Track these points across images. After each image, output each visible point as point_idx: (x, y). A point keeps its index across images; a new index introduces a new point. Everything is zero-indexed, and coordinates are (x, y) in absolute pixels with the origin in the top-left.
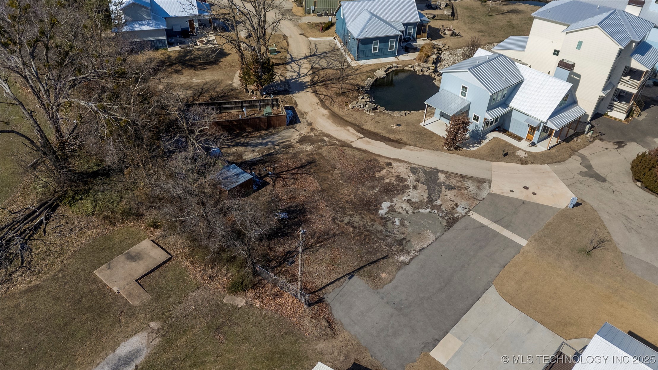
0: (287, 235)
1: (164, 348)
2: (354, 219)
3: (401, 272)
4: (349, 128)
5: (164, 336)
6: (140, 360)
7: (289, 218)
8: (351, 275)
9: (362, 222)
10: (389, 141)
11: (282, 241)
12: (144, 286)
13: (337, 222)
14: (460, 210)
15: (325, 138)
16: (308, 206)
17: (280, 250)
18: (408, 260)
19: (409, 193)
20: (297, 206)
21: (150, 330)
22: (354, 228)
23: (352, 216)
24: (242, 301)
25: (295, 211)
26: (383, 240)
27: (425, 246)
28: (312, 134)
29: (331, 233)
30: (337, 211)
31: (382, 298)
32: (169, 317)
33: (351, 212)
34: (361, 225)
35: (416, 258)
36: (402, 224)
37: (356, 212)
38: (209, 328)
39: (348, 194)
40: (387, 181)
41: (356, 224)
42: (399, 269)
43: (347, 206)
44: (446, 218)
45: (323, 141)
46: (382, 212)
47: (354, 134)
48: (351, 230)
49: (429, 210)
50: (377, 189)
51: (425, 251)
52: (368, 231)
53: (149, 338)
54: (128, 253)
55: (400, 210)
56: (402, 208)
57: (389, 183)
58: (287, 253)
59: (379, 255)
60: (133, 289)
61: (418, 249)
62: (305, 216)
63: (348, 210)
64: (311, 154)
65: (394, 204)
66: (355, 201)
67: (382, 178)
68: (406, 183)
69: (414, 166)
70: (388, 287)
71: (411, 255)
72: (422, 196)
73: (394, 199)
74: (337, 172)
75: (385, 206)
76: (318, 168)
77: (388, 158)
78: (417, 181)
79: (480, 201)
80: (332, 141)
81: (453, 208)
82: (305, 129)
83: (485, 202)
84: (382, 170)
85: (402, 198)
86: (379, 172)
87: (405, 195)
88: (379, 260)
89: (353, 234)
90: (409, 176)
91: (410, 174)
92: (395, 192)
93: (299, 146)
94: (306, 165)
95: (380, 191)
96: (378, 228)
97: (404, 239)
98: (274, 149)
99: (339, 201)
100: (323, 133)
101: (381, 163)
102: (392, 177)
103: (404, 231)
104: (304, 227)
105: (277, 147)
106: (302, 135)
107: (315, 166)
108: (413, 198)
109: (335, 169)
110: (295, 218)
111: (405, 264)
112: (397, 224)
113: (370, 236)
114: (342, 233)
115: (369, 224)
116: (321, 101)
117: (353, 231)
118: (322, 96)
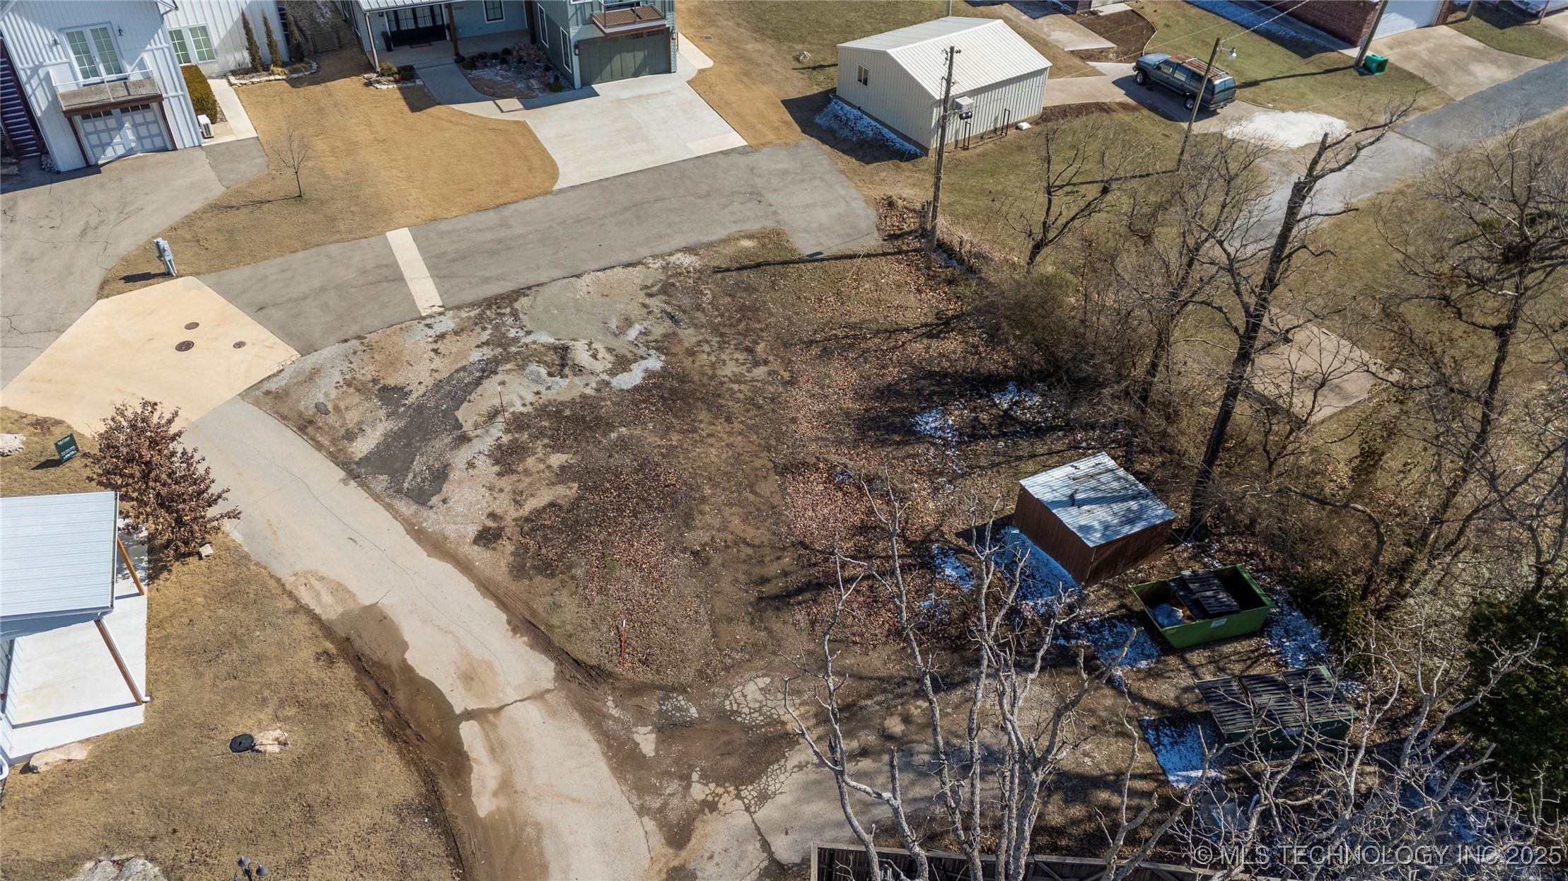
0: (931, 375)
2: (737, 370)
3: (706, 239)
4: (485, 804)
7: (913, 414)
8: (813, 258)
9: (724, 357)
10: (379, 665)
11: (946, 364)
13: (786, 374)
14: (447, 323)
15: (646, 741)
16: (848, 434)
17: (952, 345)
18: (679, 255)
19: (530, 398)
20: (882, 443)
22: (750, 350)
23: (738, 379)
25: (891, 429)
26: (699, 308)
27: (619, 269)
28: (699, 792)
29: (815, 351)
30: (773, 400)
31: (775, 213)
33: (736, 387)
34: (730, 351)
35: (657, 251)
36: (628, 323)
37: (722, 384)
39: (710, 441)
40: (557, 460)
41: (742, 356)
42: (710, 245)
43: (736, 408)
44: (507, 312)
45: (669, 729)
46: (655, 363)
47: (496, 749)
48: (760, 348)
49: (528, 339)
50: (614, 435)
51: (626, 257)
52: (722, 335)
55: (602, 353)
56: (595, 358)
57: (556, 447)
58: (937, 336)
59: (731, 279)
61: (639, 268)
62: (866, 411)
63: (741, 396)
64: (757, 650)
65: (605, 377)
66: (704, 415)
67: (563, 475)
68: (506, 439)
69: (406, 508)
70: (753, 226)
71: (659, 263)
72: (503, 383)
73: (589, 391)
74: (695, 538)
75: (632, 378)
76: (757, 571)
77: (465, 567)
78: (464, 439)
79: (359, 337)
80: (628, 717)
81: (456, 333)
82: (717, 848)
83: (354, 329)
84: (538, 512)
85: (564, 389)
86: (552, 504)
87: (547, 396)
88: (739, 269)
89: (762, 338)
90: (471, 465)
91: (454, 475)
92: (567, 412)
93: (793, 715)
94: (800, 591)
95: (610, 427)
96: (689, 336)
97: (650, 295)
98: (906, 719)
99: (750, 428)
100: (641, 789)
101: (510, 548)
102: (527, 472)
103: (635, 310)
104: (879, 382)
105: (895, 725)
106: (749, 792)
107: (764, 580)
108: (537, 380)
109: (695, 554)
110: (893, 411)
111: (688, 250)
112: (638, 327)
113: (722, 324)
114: (786, 345)
115: (706, 348)
117: (756, 343)
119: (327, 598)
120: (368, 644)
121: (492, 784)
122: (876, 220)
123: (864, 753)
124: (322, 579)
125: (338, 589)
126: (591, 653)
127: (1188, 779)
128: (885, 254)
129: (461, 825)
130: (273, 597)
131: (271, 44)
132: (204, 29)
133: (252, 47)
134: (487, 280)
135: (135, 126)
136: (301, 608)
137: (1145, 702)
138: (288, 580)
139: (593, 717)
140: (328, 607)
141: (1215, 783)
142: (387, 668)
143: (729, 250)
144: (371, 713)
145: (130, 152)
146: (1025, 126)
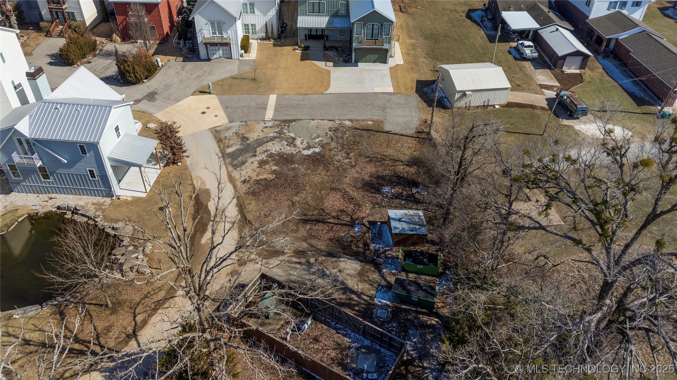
0: (399, 176)
2: (340, 158)
3: (358, 118)
7: (383, 186)
8: (387, 132)
9: (339, 154)
11: (406, 175)
13: (354, 164)
14: (270, 124)
16: (359, 185)
17: (412, 170)
18: (347, 121)
20: (367, 190)
22: (348, 154)
23: (338, 161)
25: (373, 188)
26: (342, 138)
27: (326, 121)
28: (254, 257)
29: (368, 159)
30: (344, 170)
31: (386, 116)
33: (336, 163)
34: (342, 153)
35: (341, 118)
36: (318, 137)
37: (333, 161)
39: (318, 175)
40: (274, 168)
41: (345, 155)
42: (358, 120)
43: (332, 169)
44: (287, 125)
46: (317, 150)
47: (214, 231)
48: (352, 154)
49: (288, 134)
50: (293, 166)
51: (330, 118)
52: (343, 147)
55: (305, 144)
56: (302, 144)
57: (275, 165)
58: (410, 166)
59: (358, 132)
61: (333, 122)
62: (370, 181)
63: (336, 166)
65: (301, 150)
66: (321, 168)
67: (274, 172)
68: (265, 158)
69: (231, 168)
70: (375, 118)
71: (340, 122)
72: (273, 144)
73: (295, 152)
74: (296, 199)
75: (308, 152)
76: (306, 212)
77: (235, 187)
78: (255, 156)
79: (246, 122)
80: (248, 235)
81: (271, 127)
82: (248, 270)
83: (246, 119)
84: (261, 180)
85: (288, 150)
86: (266, 179)
87: (283, 150)
88: (362, 130)
89: (354, 151)
90: (252, 163)
91: (247, 164)
92: (285, 156)
93: (288, 249)
94: (313, 221)
95: (294, 163)
96: (333, 145)
97: (330, 131)
98: (316, 260)
99: (331, 175)
101: (249, 186)
102: (265, 169)
103: (323, 133)
104: (380, 174)
105: (312, 260)
106: (264, 261)
107: (306, 215)
108: (283, 146)
109: (293, 203)
110: (378, 183)
111: (351, 120)
112: (320, 139)
113: (346, 145)
114: (360, 155)
115: (336, 150)
116: (155, 310)
117: (352, 152)
118: (139, 318)
119: (200, 184)
120: (202, 198)
121: (208, 237)
122: (418, 126)
123: (299, 263)
124: (201, 179)
125: (203, 183)
126: (250, 217)
127: (380, 301)
128: (412, 137)
129: (196, 243)
130: (188, 180)
131: (272, 32)
132: (255, 25)
133: (267, 32)
134: (288, 115)
135: (223, 50)
136: (192, 184)
137: (385, 280)
138: (194, 177)
139: (241, 231)
140: (198, 186)
141: (387, 305)
142: (202, 204)
143: (362, 123)
144: (192, 213)
145: (220, 57)
146: (497, 107)
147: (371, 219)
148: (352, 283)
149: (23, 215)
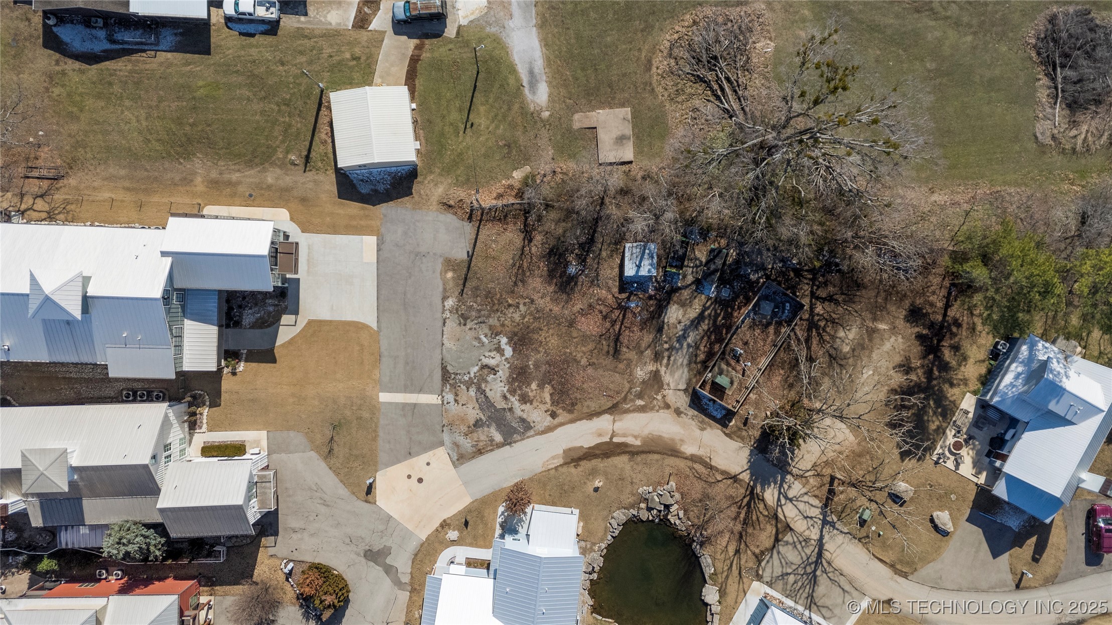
0: (549, 254)
1: (523, 108)
2: (518, 315)
3: (441, 289)
4: (638, 443)
5: (532, 114)
6: (526, 91)
7: (565, 272)
8: (470, 256)
9: (509, 316)
10: (584, 454)
11: (547, 246)
12: (587, 130)
13: (527, 300)
14: (450, 397)
15: (640, 402)
16: (564, 298)
17: (539, 237)
18: (446, 304)
19: (502, 384)
20: (573, 290)
21: (544, 109)
22: (510, 305)
23: (523, 317)
24: (517, 176)
25: (568, 283)
26: (480, 311)
27: (445, 329)
28: (659, 397)
29: (520, 284)
30: (538, 311)
31: (435, 254)
32: (544, 126)
33: (526, 320)
34: (507, 312)
35: (441, 311)
36: (478, 339)
37: (523, 323)
38: (515, 142)
39: (548, 340)
40: (534, 386)
41: (511, 310)
42: (445, 290)
43: (536, 324)
44: (453, 376)
45: (640, 396)
46: (504, 340)
47: (624, 435)
48: (510, 301)
49: (472, 375)
50: (531, 366)
51: (441, 324)
52: (497, 310)
53: (538, 104)
54: (629, 138)
55: (492, 354)
56: (493, 358)
57: (529, 385)
58: (532, 239)
59: (468, 292)
60: (590, 121)
61: (447, 321)
62: (556, 285)
63: (531, 320)
64: (628, 365)
65: (503, 358)
66: (536, 336)
67: (541, 386)
68: (518, 398)
69: (532, 432)
70: (439, 267)
71: (447, 312)
72: (491, 390)
73: (508, 365)
74: (584, 362)
75: (509, 351)
76: (604, 352)
77: (562, 424)
78: (511, 409)
79: (444, 426)
80: (632, 404)
81: (457, 395)
82: (675, 400)
83: (439, 428)
84: (551, 399)
85: (503, 373)
86: (551, 395)
87: (504, 378)
88: (464, 286)
89: (505, 298)
90: (523, 411)
91: (525, 416)
92: (515, 376)
93: (651, 367)
94: (616, 345)
95: (527, 366)
96: (493, 321)
97: (465, 325)
98: (666, 343)
99: (547, 325)
100: (652, 409)
101: (561, 411)
102: (535, 397)
103: (472, 334)
104: (545, 273)
105: (666, 346)
106: (665, 387)
107: (608, 352)
108: (495, 380)
109: (589, 365)
110: (561, 277)
111: (444, 298)
112: (482, 337)
113: (491, 307)
114: (513, 292)
115: (503, 319)
116: (711, 468)
117: (507, 301)
118: (719, 477)
119: (555, 461)
120: (576, 455)
121: (634, 439)
122: (455, 217)
123: (669, 357)
124: (547, 461)
125: (553, 458)
126: (610, 404)
127: (713, 292)
128: (479, 227)
129: (641, 449)
130: (549, 474)
134: (431, 376)
136: (556, 468)
137: (690, 285)
138: (544, 469)
139: (627, 411)
140: (561, 461)
141: (716, 287)
142: (586, 452)
143: (451, 284)
144: (600, 460)
146: (414, 106)
147: (615, 290)
148: (693, 313)
149: (594, 618)
